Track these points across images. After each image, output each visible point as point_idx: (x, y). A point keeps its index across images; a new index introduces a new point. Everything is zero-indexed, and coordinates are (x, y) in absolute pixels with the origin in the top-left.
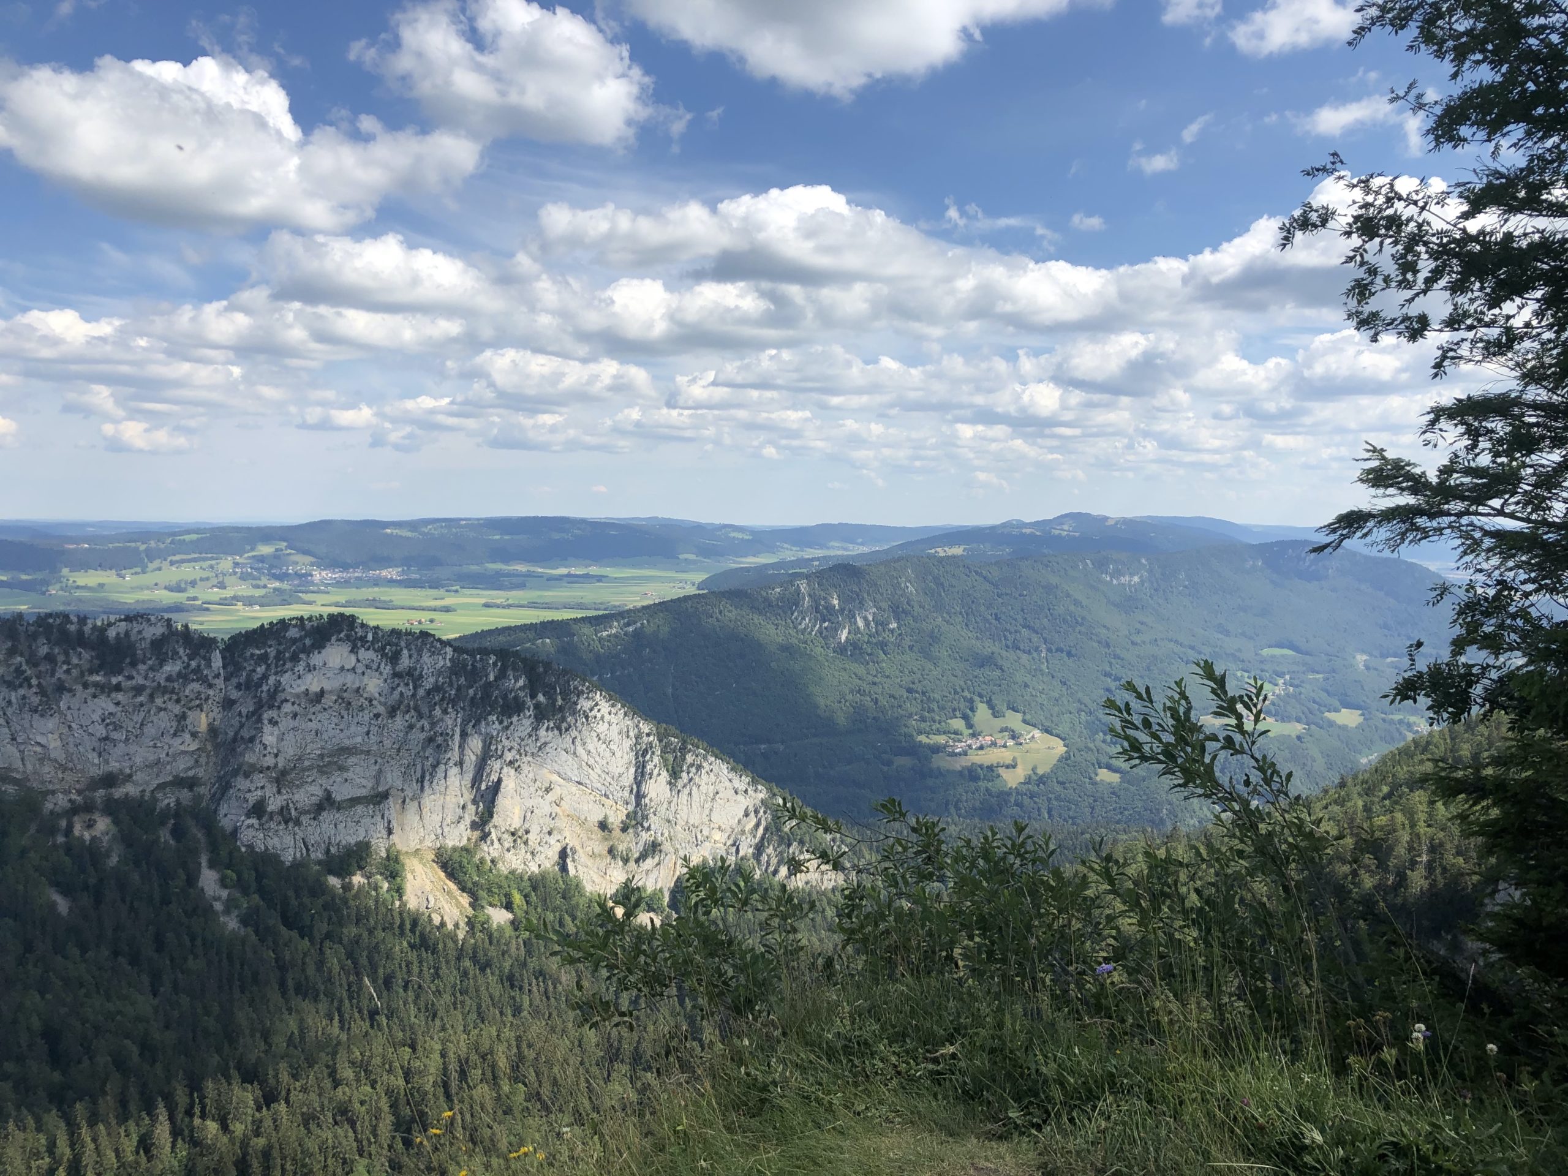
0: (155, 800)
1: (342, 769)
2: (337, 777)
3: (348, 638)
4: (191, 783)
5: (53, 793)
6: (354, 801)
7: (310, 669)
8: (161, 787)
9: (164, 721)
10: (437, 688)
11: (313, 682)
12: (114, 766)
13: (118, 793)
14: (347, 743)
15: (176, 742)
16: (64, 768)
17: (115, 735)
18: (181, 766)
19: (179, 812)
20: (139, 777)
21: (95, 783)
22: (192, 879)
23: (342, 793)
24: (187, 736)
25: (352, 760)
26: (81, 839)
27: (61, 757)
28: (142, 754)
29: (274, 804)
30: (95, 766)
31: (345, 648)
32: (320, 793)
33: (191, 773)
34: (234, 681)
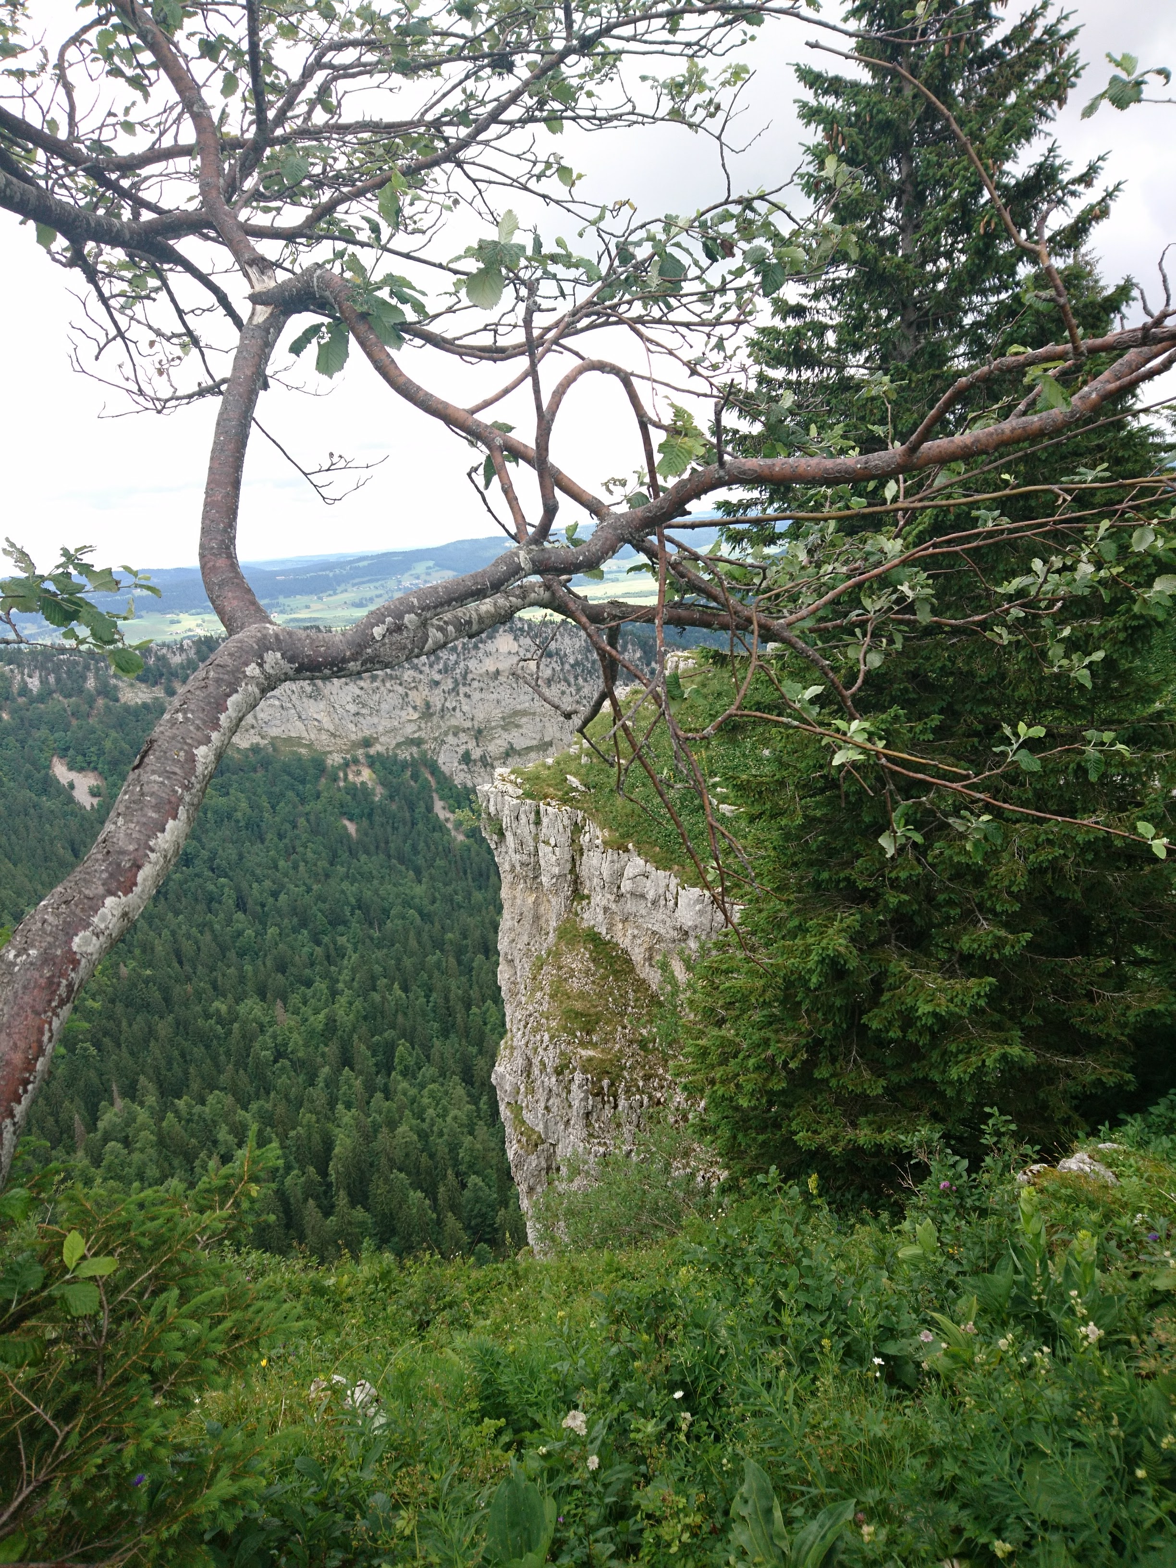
0: (396, 755)
1: (518, 726)
2: (515, 732)
3: (511, 629)
4: (418, 742)
5: (330, 752)
6: (529, 749)
7: (488, 654)
8: (398, 745)
9: (393, 700)
10: (577, 663)
11: (490, 665)
12: (367, 733)
13: (372, 751)
14: (519, 707)
15: (403, 714)
16: (333, 735)
17: (363, 711)
18: (409, 729)
19: (414, 763)
20: (382, 739)
21: (355, 745)
22: (430, 809)
23: (520, 743)
24: (410, 710)
25: (524, 720)
26: (354, 784)
27: (332, 728)
28: (384, 724)
29: (476, 754)
30: (354, 733)
31: (511, 637)
32: (506, 745)
33: (416, 735)
34: (436, 667)
